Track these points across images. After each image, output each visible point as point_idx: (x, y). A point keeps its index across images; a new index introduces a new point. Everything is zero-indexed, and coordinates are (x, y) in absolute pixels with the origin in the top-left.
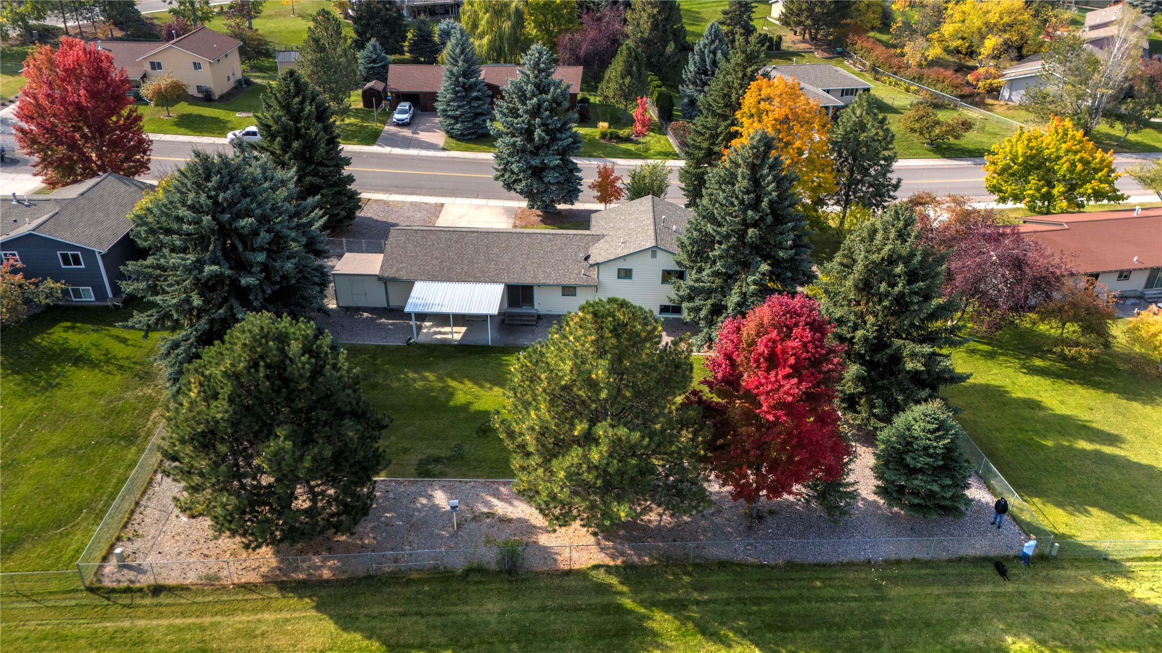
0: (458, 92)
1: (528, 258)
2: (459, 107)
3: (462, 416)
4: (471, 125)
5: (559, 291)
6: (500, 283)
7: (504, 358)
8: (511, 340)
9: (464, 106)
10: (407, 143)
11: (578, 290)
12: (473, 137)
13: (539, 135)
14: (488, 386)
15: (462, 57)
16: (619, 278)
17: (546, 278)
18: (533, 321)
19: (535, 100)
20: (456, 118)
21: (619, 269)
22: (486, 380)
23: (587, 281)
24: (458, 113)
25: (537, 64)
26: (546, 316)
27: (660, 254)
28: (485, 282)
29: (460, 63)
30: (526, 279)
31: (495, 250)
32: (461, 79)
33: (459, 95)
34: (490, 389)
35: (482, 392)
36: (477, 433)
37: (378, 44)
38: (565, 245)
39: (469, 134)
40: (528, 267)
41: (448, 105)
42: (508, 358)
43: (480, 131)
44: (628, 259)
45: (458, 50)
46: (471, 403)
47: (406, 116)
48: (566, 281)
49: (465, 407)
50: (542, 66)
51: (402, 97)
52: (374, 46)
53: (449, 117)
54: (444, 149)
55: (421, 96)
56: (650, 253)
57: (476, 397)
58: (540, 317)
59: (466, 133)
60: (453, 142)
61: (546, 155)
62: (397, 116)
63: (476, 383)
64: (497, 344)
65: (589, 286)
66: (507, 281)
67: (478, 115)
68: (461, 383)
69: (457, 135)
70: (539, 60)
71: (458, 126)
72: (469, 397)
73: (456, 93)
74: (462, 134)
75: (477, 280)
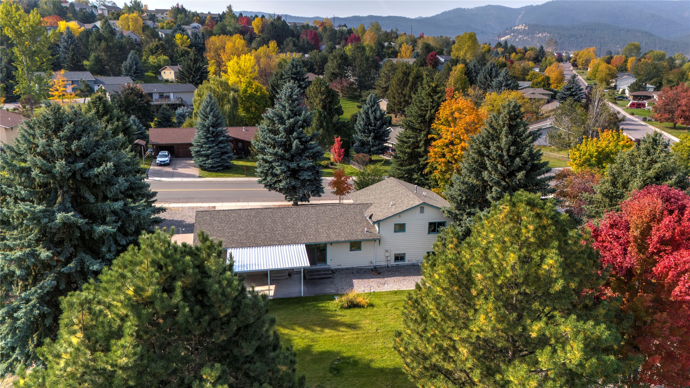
0: (209, 137)
1: (318, 224)
2: (210, 148)
3: (308, 358)
4: (219, 160)
5: (348, 246)
6: (301, 243)
7: (320, 305)
8: (318, 290)
9: (213, 147)
10: (172, 175)
11: (363, 245)
12: (221, 168)
13: (296, 146)
14: (319, 329)
15: (212, 113)
16: (395, 232)
17: (338, 236)
18: (330, 274)
19: (292, 120)
20: (207, 156)
21: (395, 225)
22: (315, 325)
23: (371, 236)
24: (210, 152)
25: (291, 96)
26: (336, 270)
27: (426, 209)
28: (288, 244)
29: (210, 118)
30: (321, 239)
31: (289, 220)
32: (211, 129)
33: (210, 139)
34: (322, 331)
35: (316, 336)
36: (331, 372)
37: (136, 119)
38: (344, 212)
39: (218, 166)
40: (320, 230)
41: (202, 147)
42: (324, 305)
43: (226, 164)
44: (402, 215)
45: (208, 110)
46: (311, 346)
47: (167, 159)
48: (354, 238)
49: (307, 350)
50: (295, 97)
51: (159, 148)
52: (134, 121)
53: (202, 155)
54: (200, 177)
55: (175, 147)
56: (419, 209)
57: (313, 340)
58: (334, 272)
59: (215, 166)
60: (206, 173)
61: (300, 161)
62: (159, 159)
63: (307, 328)
64: (308, 295)
65: (375, 240)
66: (306, 242)
67: (223, 153)
68: (293, 329)
69: (208, 168)
70: (292, 93)
71: (209, 161)
72: (306, 340)
73: (208, 138)
74: (212, 167)
75: (281, 243)
